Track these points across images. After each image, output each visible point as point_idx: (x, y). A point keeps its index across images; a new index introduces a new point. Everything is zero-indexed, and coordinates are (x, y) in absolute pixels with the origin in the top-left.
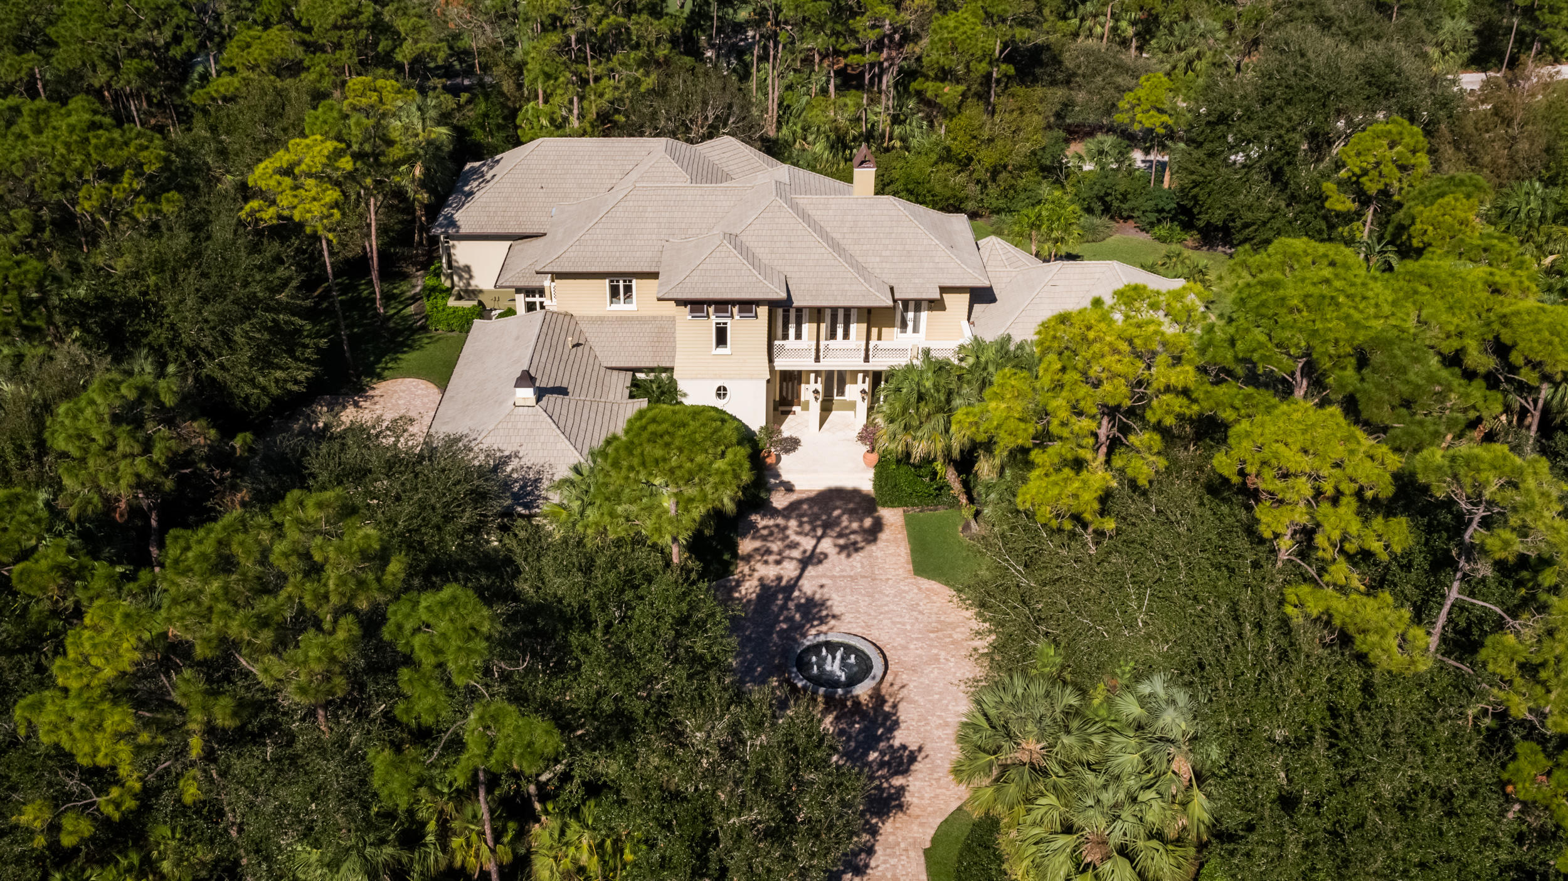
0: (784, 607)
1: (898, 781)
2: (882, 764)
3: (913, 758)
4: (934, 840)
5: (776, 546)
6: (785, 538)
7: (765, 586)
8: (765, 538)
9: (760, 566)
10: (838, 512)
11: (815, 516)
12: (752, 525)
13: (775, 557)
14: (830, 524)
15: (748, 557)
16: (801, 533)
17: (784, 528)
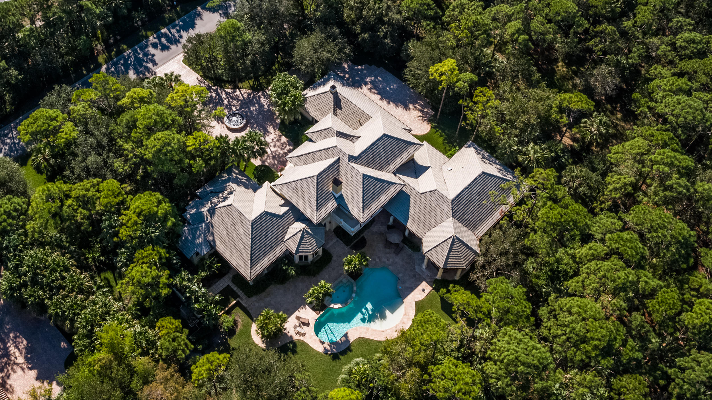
5: (278, 144)
6: (279, 147)
7: (268, 132)
8: (282, 144)
9: (275, 136)
10: (276, 162)
11: (279, 157)
12: (289, 145)
13: (275, 140)
14: (274, 158)
15: (280, 136)
16: (277, 151)
17: (282, 149)
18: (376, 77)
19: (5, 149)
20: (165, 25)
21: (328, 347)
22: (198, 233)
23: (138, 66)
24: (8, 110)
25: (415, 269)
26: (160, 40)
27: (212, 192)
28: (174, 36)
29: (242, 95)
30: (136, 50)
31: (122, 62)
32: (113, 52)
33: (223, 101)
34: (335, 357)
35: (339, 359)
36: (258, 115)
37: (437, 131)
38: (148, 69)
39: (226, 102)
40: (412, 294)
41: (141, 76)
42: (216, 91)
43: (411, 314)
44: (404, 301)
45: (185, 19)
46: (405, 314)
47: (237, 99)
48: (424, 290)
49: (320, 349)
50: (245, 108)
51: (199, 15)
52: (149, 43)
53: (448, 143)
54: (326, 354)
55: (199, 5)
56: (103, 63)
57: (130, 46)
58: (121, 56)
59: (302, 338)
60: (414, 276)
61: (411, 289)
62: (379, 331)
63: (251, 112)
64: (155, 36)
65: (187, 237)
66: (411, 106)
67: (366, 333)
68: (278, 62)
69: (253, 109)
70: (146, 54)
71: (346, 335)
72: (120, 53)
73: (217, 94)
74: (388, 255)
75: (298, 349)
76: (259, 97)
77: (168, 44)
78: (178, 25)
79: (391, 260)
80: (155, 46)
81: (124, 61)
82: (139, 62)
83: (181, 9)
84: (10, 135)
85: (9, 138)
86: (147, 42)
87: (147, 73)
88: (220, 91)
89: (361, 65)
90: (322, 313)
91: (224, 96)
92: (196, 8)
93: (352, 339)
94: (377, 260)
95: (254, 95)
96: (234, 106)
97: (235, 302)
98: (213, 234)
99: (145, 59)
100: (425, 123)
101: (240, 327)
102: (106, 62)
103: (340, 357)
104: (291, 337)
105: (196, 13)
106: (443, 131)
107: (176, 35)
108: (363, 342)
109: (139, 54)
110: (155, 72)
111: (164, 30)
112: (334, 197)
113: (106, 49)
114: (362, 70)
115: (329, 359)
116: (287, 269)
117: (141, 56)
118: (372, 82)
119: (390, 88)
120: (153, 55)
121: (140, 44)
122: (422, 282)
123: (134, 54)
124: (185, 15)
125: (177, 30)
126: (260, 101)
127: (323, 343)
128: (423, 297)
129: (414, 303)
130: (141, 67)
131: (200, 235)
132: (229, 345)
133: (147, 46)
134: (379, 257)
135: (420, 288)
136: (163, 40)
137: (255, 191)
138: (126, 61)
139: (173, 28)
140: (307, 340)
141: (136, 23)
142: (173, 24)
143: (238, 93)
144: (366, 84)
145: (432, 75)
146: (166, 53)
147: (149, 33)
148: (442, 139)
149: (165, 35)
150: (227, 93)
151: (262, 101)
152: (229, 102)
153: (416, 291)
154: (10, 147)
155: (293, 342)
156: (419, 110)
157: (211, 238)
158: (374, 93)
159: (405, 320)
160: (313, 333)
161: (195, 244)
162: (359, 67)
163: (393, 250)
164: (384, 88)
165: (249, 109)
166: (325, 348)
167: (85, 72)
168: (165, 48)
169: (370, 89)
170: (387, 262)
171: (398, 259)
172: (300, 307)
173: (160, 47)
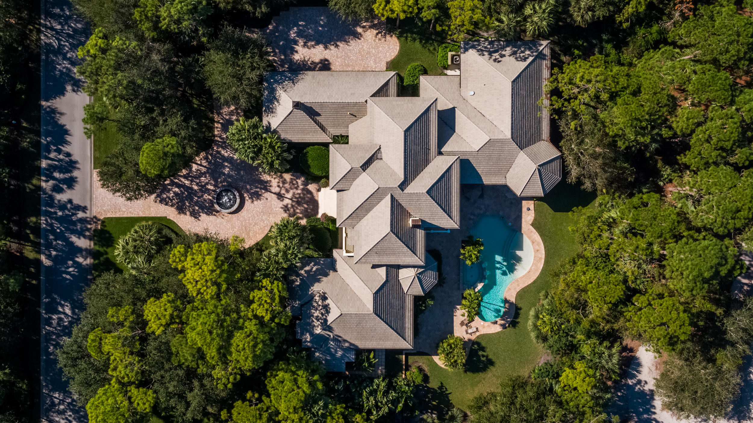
0: (257, 187)
1: (188, 213)
2: (194, 210)
3: (196, 218)
4: (169, 220)
5: (287, 186)
6: (291, 188)
7: (267, 182)
8: (291, 182)
9: (277, 180)
10: (305, 206)
11: (303, 198)
12: (298, 178)
13: (281, 185)
14: (299, 203)
15: (281, 177)
16: (294, 193)
17: (297, 188)
18: (298, 26)
19: (70, 416)
20: (38, 157)
21: (503, 322)
23: (71, 227)
24: (25, 387)
25: (506, 197)
26: (54, 179)
27: (302, 306)
28: (60, 160)
29: (201, 165)
30: (46, 211)
31: (51, 237)
32: (31, 236)
33: (192, 189)
34: (514, 324)
35: (518, 323)
36: (239, 173)
37: (406, 38)
38: (83, 221)
39: (195, 187)
40: (523, 220)
41: (87, 233)
42: (173, 184)
43: (537, 238)
44: (522, 232)
45: (46, 130)
46: (533, 243)
47: (202, 174)
48: (529, 209)
49: (497, 329)
50: (220, 177)
51: (53, 111)
52: (50, 192)
53: (427, 42)
54: (506, 328)
55: (39, 99)
56: (37, 256)
57: (38, 213)
58: (42, 232)
59: (478, 334)
60: (511, 203)
61: (519, 217)
62: (526, 274)
63: (229, 176)
64: (44, 178)
65: (326, 359)
66: (359, 30)
67: (518, 285)
68: (192, 95)
69: (226, 171)
70: (63, 207)
71: (506, 301)
72: (36, 230)
73: (178, 186)
75: (483, 344)
76: (219, 152)
77: (67, 176)
78: (49, 144)
79: (483, 207)
80: (59, 190)
81: (53, 235)
82: (66, 221)
83: (27, 122)
84: (56, 401)
85: (59, 404)
86: (45, 193)
87: (89, 226)
88: (176, 181)
89: (269, 23)
91: (187, 183)
92: (40, 106)
93: (513, 300)
94: (472, 217)
95: (211, 155)
96: (207, 184)
97: (404, 356)
98: (345, 341)
99: (67, 212)
100: (388, 37)
101: (426, 369)
102: (39, 252)
103: (517, 320)
104: (469, 340)
105: (48, 113)
106: (412, 33)
107: (61, 157)
108: (522, 293)
109: (56, 213)
110: (95, 217)
111: (44, 164)
113: (19, 239)
114: (276, 29)
115: (511, 330)
117: (60, 213)
118: (300, 34)
119: (321, 26)
120: (70, 201)
121: (42, 202)
122: (521, 203)
123: (51, 218)
124: (40, 125)
125: (55, 151)
126: (223, 156)
127: (496, 323)
128: (533, 215)
129: (531, 227)
130: (75, 225)
131: (336, 350)
132: (433, 389)
133: (51, 198)
134: (472, 214)
135: (524, 209)
136: (57, 175)
137: (335, 270)
138: (53, 231)
139: (49, 152)
140: (483, 331)
141: (10, 184)
142: (42, 147)
143: (195, 167)
144: (296, 42)
145: (383, 15)
146: (77, 187)
147: (35, 181)
148: (417, 43)
149: (52, 168)
150: (185, 177)
151: (226, 155)
152: (197, 184)
153: (524, 215)
154: (71, 410)
155: (473, 343)
156: (371, 27)
157: (347, 345)
158: (313, 46)
159: (537, 247)
160: (482, 323)
161: (339, 358)
162: (270, 27)
164: (316, 31)
165: (224, 174)
166: (501, 325)
167: (34, 282)
168: (71, 183)
169: (305, 45)
170: (481, 211)
172: (453, 312)
173: (65, 187)
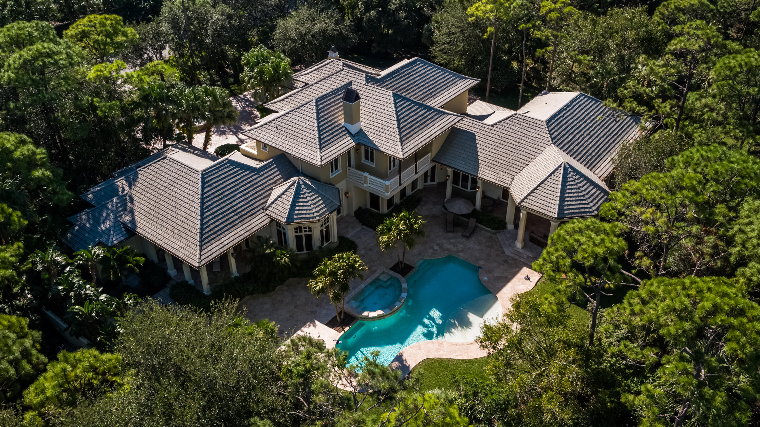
22: (104, 214)
25: (503, 252)
40: (510, 285)
44: (498, 295)
48: (528, 279)
61: (507, 280)
62: (463, 344)
65: (85, 225)
67: (438, 350)
71: (399, 359)
74: (452, 241)
79: (460, 246)
90: (347, 329)
93: (412, 363)
94: (436, 248)
98: (132, 212)
112: (349, 133)
116: (274, 254)
122: (521, 268)
128: (531, 288)
131: (108, 215)
134: (438, 244)
135: (520, 276)
153: (515, 280)
157: (127, 219)
161: (98, 233)
163: (459, 234)
170: (454, 249)
171: (472, 244)
